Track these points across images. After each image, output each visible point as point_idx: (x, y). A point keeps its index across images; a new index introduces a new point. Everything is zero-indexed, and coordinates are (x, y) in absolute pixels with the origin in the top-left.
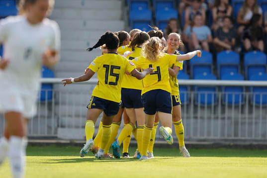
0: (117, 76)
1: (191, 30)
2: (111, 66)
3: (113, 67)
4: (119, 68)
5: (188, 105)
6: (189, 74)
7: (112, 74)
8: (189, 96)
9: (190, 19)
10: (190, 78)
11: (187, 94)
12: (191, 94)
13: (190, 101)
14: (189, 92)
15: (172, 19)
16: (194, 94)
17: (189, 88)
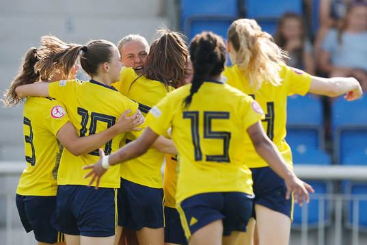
0: (226, 137)
1: (340, 41)
2: (206, 113)
3: (210, 116)
4: (225, 115)
5: (327, 230)
6: (330, 151)
7: (209, 134)
8: (330, 206)
9: (333, 15)
10: (333, 163)
11: (326, 202)
12: (334, 201)
13: (333, 218)
14: (330, 197)
15: (289, 15)
16: (343, 201)
17: (330, 187)
